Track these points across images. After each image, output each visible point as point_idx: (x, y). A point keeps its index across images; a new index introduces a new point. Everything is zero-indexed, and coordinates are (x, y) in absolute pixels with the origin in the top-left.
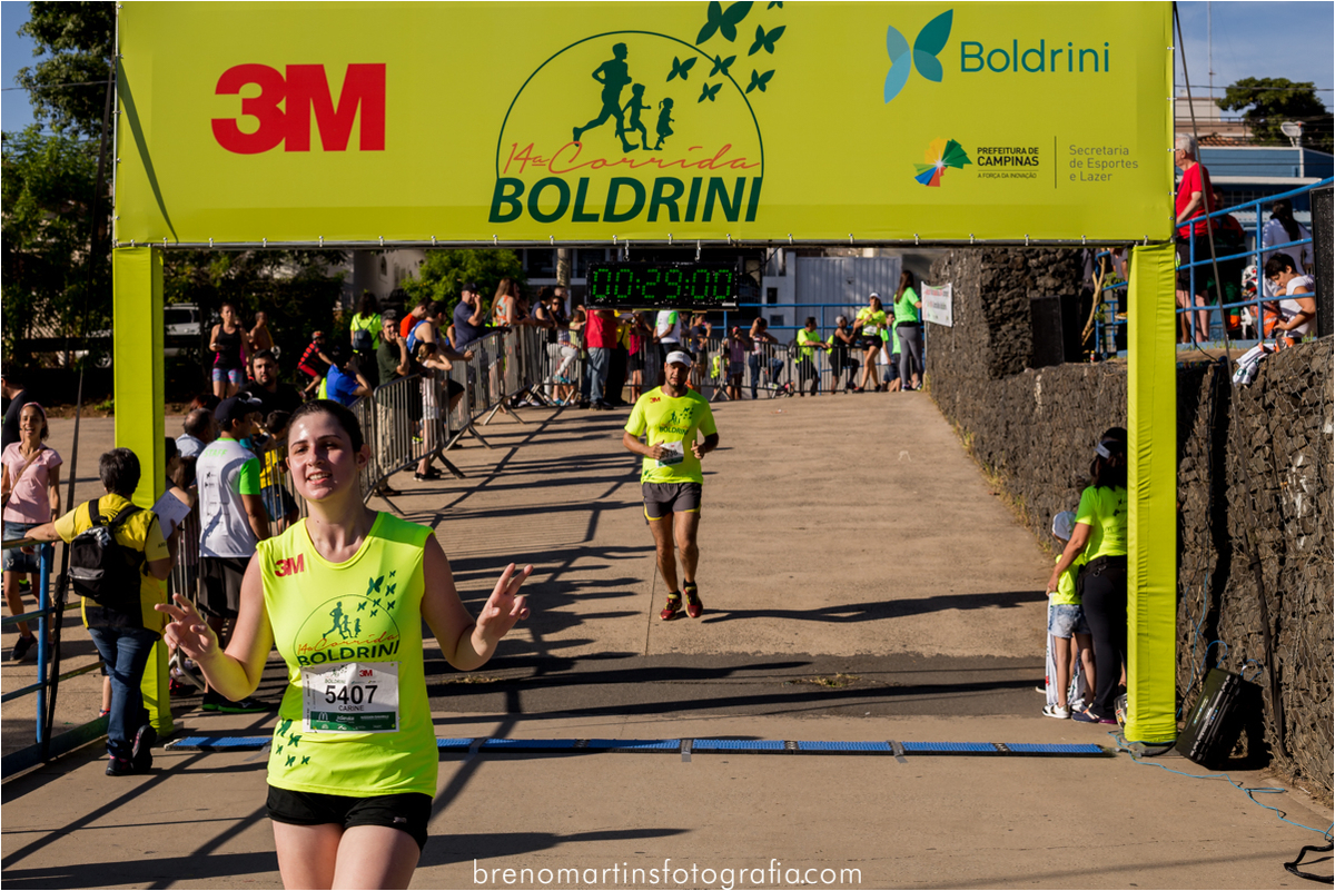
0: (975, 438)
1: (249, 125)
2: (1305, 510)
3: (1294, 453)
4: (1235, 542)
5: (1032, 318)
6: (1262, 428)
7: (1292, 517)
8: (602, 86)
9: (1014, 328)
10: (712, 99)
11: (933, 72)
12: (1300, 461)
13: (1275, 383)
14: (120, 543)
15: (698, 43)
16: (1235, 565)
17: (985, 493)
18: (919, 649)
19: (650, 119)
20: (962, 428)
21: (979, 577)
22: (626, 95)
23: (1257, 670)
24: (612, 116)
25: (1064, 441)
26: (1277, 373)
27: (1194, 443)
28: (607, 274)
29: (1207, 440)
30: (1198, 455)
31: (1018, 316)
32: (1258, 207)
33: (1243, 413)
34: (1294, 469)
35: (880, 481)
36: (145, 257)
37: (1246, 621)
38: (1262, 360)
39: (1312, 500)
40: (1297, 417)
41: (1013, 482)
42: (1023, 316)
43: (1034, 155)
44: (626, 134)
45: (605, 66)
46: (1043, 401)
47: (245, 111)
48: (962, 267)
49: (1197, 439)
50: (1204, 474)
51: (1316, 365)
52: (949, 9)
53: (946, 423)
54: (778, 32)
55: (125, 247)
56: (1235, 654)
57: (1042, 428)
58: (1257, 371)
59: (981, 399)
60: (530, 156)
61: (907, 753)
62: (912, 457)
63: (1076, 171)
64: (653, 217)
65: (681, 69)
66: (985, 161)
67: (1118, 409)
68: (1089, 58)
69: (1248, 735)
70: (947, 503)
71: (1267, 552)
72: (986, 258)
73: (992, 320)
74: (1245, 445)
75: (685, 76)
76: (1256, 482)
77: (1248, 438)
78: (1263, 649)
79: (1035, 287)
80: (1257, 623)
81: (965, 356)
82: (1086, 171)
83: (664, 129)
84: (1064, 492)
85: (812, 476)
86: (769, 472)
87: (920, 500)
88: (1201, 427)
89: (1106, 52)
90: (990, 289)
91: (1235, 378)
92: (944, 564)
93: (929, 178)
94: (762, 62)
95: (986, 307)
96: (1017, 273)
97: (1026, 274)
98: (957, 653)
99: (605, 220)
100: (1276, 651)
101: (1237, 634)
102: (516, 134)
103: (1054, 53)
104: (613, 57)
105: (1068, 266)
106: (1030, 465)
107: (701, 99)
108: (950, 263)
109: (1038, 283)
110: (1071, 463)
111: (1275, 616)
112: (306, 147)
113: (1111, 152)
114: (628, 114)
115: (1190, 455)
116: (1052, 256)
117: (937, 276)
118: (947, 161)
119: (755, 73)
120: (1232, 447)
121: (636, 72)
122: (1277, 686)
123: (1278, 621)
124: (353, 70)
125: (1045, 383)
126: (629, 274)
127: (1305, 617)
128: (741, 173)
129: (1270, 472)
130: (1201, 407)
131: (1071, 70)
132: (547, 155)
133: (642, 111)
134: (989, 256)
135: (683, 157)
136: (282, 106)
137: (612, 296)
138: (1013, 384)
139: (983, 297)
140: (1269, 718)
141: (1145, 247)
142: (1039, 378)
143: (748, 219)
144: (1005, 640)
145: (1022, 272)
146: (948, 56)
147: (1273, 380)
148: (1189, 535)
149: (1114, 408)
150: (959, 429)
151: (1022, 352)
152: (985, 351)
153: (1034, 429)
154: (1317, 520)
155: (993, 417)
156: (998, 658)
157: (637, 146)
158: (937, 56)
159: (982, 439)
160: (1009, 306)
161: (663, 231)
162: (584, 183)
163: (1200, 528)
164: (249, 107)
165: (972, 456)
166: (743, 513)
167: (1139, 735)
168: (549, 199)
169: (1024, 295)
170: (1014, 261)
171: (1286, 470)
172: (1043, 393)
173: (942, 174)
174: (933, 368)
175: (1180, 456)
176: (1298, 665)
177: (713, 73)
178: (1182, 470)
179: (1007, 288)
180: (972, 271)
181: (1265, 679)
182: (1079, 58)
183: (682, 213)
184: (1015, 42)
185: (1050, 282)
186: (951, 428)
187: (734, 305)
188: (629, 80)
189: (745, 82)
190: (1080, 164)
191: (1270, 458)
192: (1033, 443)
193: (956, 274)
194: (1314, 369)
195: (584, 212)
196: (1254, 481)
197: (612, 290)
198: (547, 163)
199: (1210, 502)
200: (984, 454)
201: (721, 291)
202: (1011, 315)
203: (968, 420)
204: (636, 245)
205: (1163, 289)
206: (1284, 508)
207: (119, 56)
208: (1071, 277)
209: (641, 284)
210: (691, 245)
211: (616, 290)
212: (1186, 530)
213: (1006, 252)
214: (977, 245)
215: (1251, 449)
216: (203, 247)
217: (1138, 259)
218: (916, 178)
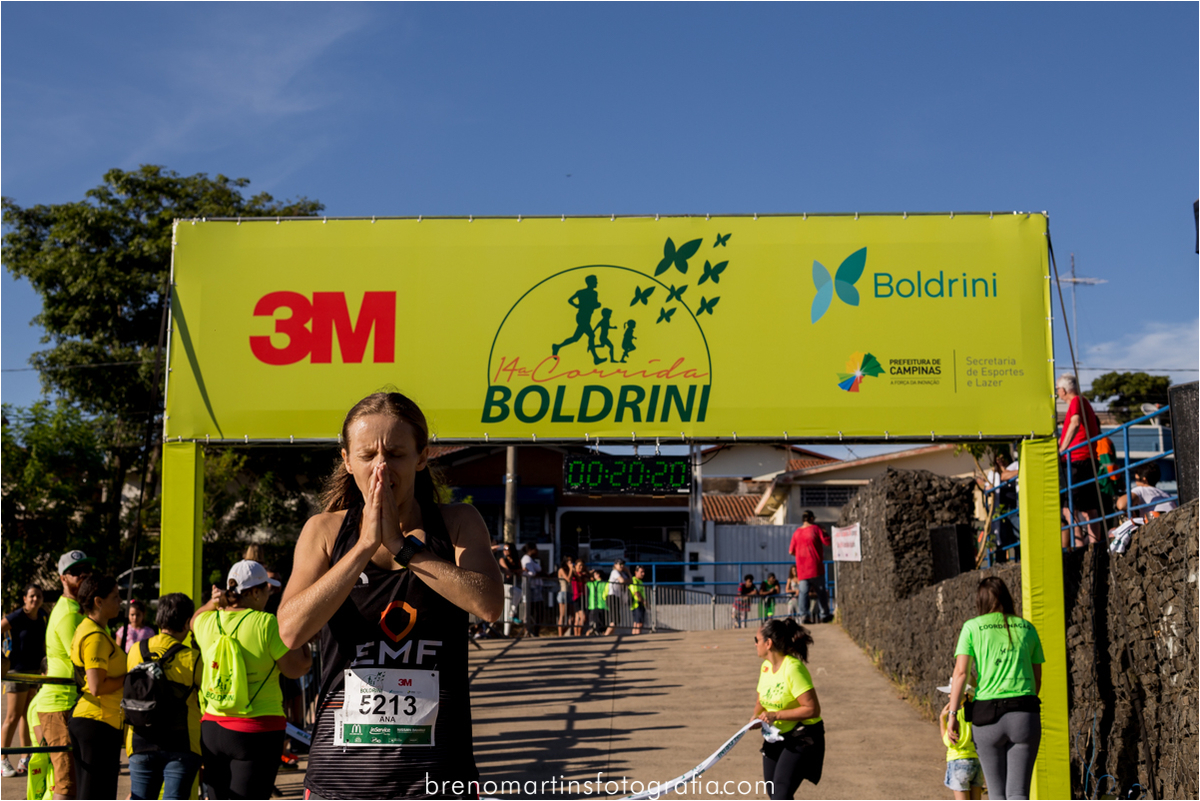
0: (884, 654)
1: (281, 341)
2: (1176, 650)
3: (1164, 605)
4: (1117, 692)
5: (932, 547)
6: (1137, 588)
7: (1166, 659)
8: (576, 310)
9: (916, 556)
10: (668, 320)
11: (852, 298)
12: (1170, 610)
13: (1146, 549)
14: (169, 679)
15: (656, 274)
16: (1118, 710)
17: (894, 698)
19: (616, 337)
20: (871, 648)
22: (596, 317)
23: (1141, 794)
24: (584, 334)
26: (1147, 539)
27: (1080, 612)
28: (580, 465)
29: (1089, 608)
30: (1083, 621)
31: (920, 546)
33: (1120, 579)
34: (1165, 619)
36: (190, 450)
38: (1134, 532)
39: (1182, 641)
40: (1165, 574)
41: (920, 685)
42: (924, 545)
43: (937, 365)
45: (579, 294)
46: (944, 608)
47: (278, 330)
48: (868, 507)
49: (1081, 608)
50: (1088, 636)
51: (1179, 528)
52: (862, 247)
53: (857, 648)
54: (722, 266)
55: (174, 442)
57: (945, 632)
58: (1130, 541)
59: (888, 619)
60: (517, 367)
62: (828, 672)
63: (973, 378)
64: (619, 418)
65: (642, 296)
66: (896, 371)
68: (980, 286)
70: (861, 705)
72: (890, 495)
73: (897, 550)
74: (1123, 606)
75: (645, 302)
76: (1134, 635)
77: (1125, 598)
78: (1147, 775)
79: (934, 520)
80: (1140, 753)
81: (873, 584)
82: (981, 378)
83: (628, 345)
85: (741, 687)
86: (702, 684)
87: (838, 703)
88: (1084, 597)
89: (994, 281)
90: (894, 522)
91: (1112, 546)
92: (862, 749)
93: (850, 385)
94: (710, 290)
95: (891, 538)
96: (918, 508)
97: (925, 509)
99: (580, 420)
100: (1157, 775)
102: (505, 350)
103: (951, 282)
104: (585, 286)
105: (962, 501)
106: (934, 667)
107: (659, 320)
108: (857, 506)
109: (936, 516)
111: (1155, 744)
113: (1001, 362)
114: (598, 333)
115: (1076, 623)
116: (947, 493)
117: (846, 519)
118: (865, 371)
119: (703, 300)
120: (1112, 609)
121: (605, 297)
123: (1158, 748)
124: (369, 297)
125: (946, 592)
126: (598, 466)
127: (1180, 740)
128: (692, 381)
129: (1144, 626)
130: (1084, 581)
131: (965, 295)
132: (530, 367)
133: (610, 331)
134: (893, 494)
135: (643, 368)
136: (309, 326)
137: (585, 484)
138: (917, 600)
139: (889, 530)
141: (1032, 440)
142: (940, 589)
143: (698, 420)
145: (922, 507)
146: (864, 285)
147: (1144, 546)
148: (1078, 681)
150: (868, 650)
151: (923, 576)
152: (890, 577)
153: (936, 634)
154: (1187, 657)
155: (900, 632)
157: (605, 360)
158: (855, 285)
159: (890, 653)
160: (911, 537)
161: (629, 429)
162: (561, 390)
163: (1087, 684)
164: (281, 326)
165: (881, 671)
168: (532, 405)
169: (924, 527)
170: (914, 497)
171: (1158, 621)
172: (945, 601)
173: (861, 381)
174: (843, 601)
175: (1068, 625)
176: (1176, 783)
177: (669, 299)
178: (1070, 637)
179: (909, 521)
180: (878, 508)
182: (971, 286)
183: (644, 414)
184: (919, 273)
185: (947, 516)
186: (861, 651)
187: (688, 491)
188: (599, 305)
189: (696, 306)
190: (975, 372)
191: (1145, 613)
192: (937, 647)
193: (863, 513)
194: (1178, 532)
195: (562, 413)
196: (1131, 634)
197: (585, 479)
198: (531, 374)
199: (1096, 659)
200: (892, 668)
201: (677, 480)
202: (913, 545)
203: (877, 640)
204: (604, 442)
205: (1048, 476)
206: (1158, 653)
207: (174, 284)
208: (964, 511)
209: (609, 474)
210: (651, 442)
211: (588, 479)
212: (1076, 688)
213: (907, 489)
214: (891, 441)
215: (1128, 608)
216: (239, 443)
217: (1027, 451)
218: (840, 385)
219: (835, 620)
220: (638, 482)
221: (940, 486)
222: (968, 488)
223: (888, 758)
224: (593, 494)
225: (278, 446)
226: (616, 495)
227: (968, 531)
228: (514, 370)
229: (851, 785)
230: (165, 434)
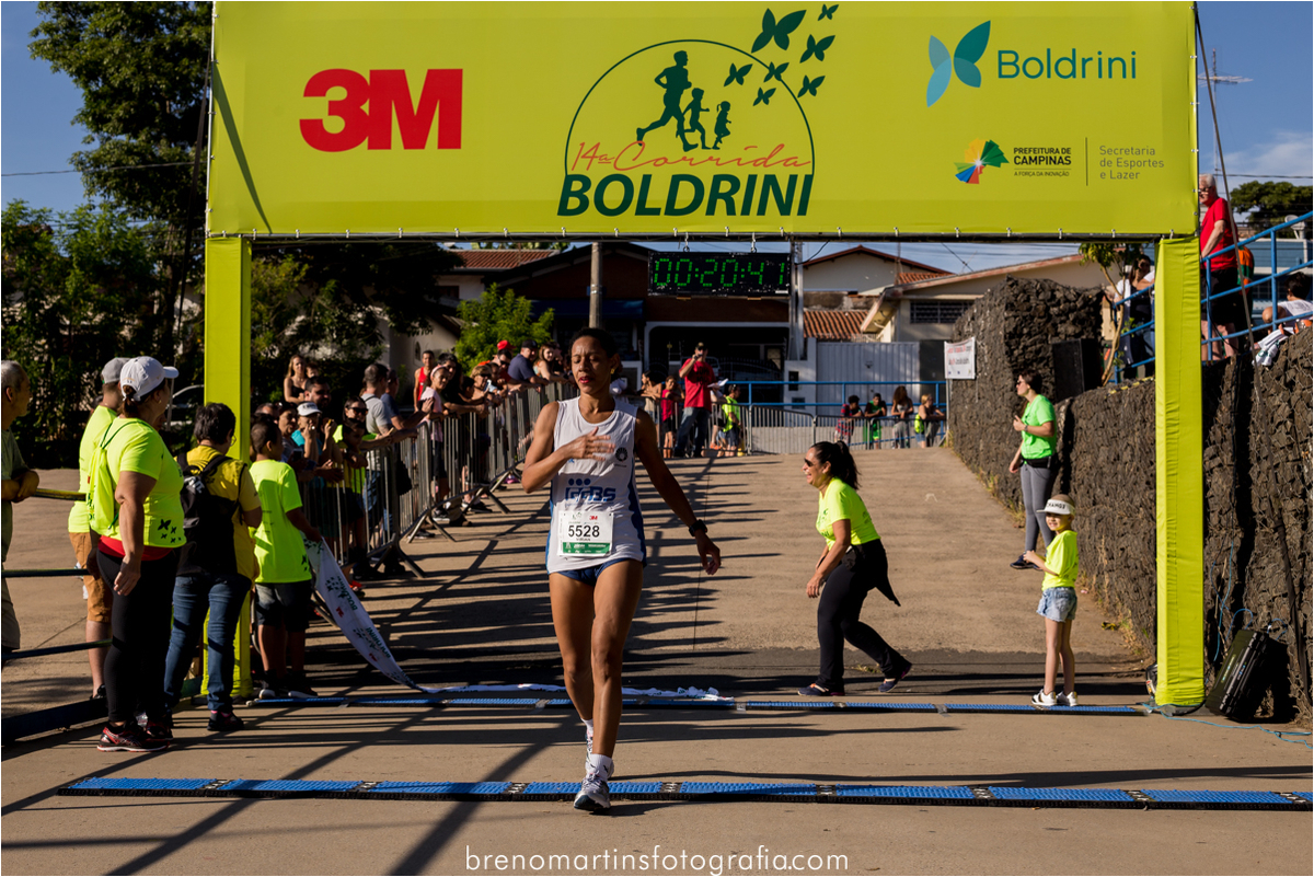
0: (999, 480)
1: (335, 125)
4: (1258, 519)
5: (1055, 363)
6: (1284, 404)
8: (664, 90)
10: (767, 102)
11: (973, 79)
13: (1295, 362)
14: (212, 493)
15: (753, 51)
16: (1259, 539)
17: (1009, 526)
18: (954, 646)
19: (708, 120)
20: (985, 473)
21: (1008, 591)
22: (686, 98)
23: (1281, 630)
24: (673, 118)
25: (1088, 463)
26: (1297, 350)
27: (1219, 431)
28: (667, 263)
29: (1229, 427)
30: (1222, 441)
31: (1041, 362)
32: (1272, 234)
33: (1265, 394)
35: (908, 516)
36: (235, 247)
37: (1270, 586)
38: (1283, 342)
42: (1045, 361)
43: (1066, 155)
44: (687, 134)
45: (667, 72)
47: (330, 114)
48: (985, 320)
49: (1221, 427)
50: (1227, 458)
52: (986, 20)
53: (970, 473)
54: (828, 41)
55: (217, 238)
56: (1260, 619)
58: (1278, 352)
59: (1004, 441)
60: (597, 155)
61: (950, 711)
62: (938, 498)
63: (1106, 170)
64: (711, 211)
65: (737, 75)
66: (1021, 160)
67: (1142, 417)
68: (1117, 66)
69: (1274, 696)
70: (974, 534)
71: (1290, 520)
72: (1010, 306)
73: (1016, 366)
74: (1268, 424)
75: (741, 82)
76: (1279, 456)
77: (1270, 416)
78: (1288, 609)
79: (1057, 334)
80: (1282, 586)
81: (989, 403)
82: (1116, 170)
83: (722, 129)
84: (1088, 511)
86: (801, 510)
87: (947, 531)
88: (1224, 415)
89: (1134, 60)
90: (1013, 336)
91: (1258, 358)
92: (974, 580)
93: (969, 176)
94: (813, 68)
95: (1010, 353)
96: (1039, 320)
97: (1047, 322)
98: (990, 649)
99: (666, 213)
100: (1300, 609)
101: (1262, 600)
102: (584, 134)
103: (1084, 61)
104: (674, 64)
105: (1088, 313)
107: (756, 102)
108: (973, 319)
109: (1059, 330)
110: (1095, 482)
111: (1298, 576)
112: (389, 147)
113: (1139, 152)
114: (688, 116)
115: (1214, 443)
116: (1072, 304)
117: (960, 334)
118: (986, 160)
119: (806, 79)
120: (1255, 428)
121: (695, 77)
122: (1302, 640)
123: (1302, 581)
124: (433, 76)
125: (1069, 412)
126: (688, 263)
128: (793, 170)
129: (1291, 446)
130: (1224, 396)
131: (1100, 76)
132: (612, 154)
133: (701, 113)
136: (366, 108)
137: (672, 284)
139: (1007, 344)
140: (1295, 672)
141: (1171, 240)
142: (1063, 408)
143: (799, 214)
144: (1035, 640)
145: (1044, 320)
146: (986, 64)
147: (1293, 358)
148: (1215, 507)
149: (1139, 417)
150: (982, 476)
152: (1008, 395)
156: (1029, 654)
157: (696, 146)
158: (976, 64)
159: (1006, 478)
160: (1031, 352)
161: (721, 223)
162: (647, 179)
163: (1224, 510)
164: (334, 108)
165: (996, 498)
166: (779, 541)
167: (1169, 699)
168: (615, 193)
169: (1046, 341)
170: (1036, 309)
171: (1306, 441)
172: (1068, 422)
173: (981, 172)
174: (955, 423)
175: (1205, 446)
177: (767, 78)
178: (1207, 458)
179: (1029, 335)
180: (996, 321)
181: (1290, 636)
182: (1107, 66)
183: (739, 207)
184: (1049, 51)
185: (1071, 329)
186: (974, 476)
187: (787, 292)
188: (689, 85)
189: (797, 86)
190: (1109, 163)
191: (1292, 432)
193: (979, 327)
195: (647, 206)
196: (1276, 455)
197: (672, 278)
198: (613, 161)
199: (1235, 484)
200: (1007, 494)
201: (775, 279)
202: (1033, 361)
203: (992, 465)
204: (695, 238)
205: (1189, 279)
206: (1306, 476)
207: (215, 62)
208: (1091, 325)
209: (699, 273)
210: (746, 238)
211: (676, 278)
212: (1211, 515)
213: (1028, 300)
214: (1014, 239)
215: (1273, 426)
216: (289, 239)
217: (1165, 252)
218: (957, 175)
219: (946, 444)
220: (731, 282)
221: (1065, 297)
222: (1095, 299)
223: (1002, 590)
224: (680, 295)
225: (333, 242)
226: (707, 297)
227: (1095, 347)
228: (593, 157)
229: (962, 618)
230: (207, 227)
